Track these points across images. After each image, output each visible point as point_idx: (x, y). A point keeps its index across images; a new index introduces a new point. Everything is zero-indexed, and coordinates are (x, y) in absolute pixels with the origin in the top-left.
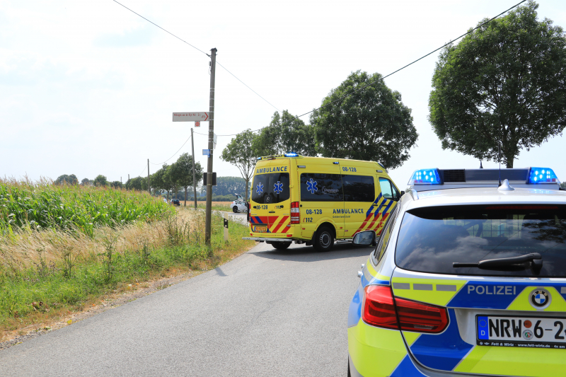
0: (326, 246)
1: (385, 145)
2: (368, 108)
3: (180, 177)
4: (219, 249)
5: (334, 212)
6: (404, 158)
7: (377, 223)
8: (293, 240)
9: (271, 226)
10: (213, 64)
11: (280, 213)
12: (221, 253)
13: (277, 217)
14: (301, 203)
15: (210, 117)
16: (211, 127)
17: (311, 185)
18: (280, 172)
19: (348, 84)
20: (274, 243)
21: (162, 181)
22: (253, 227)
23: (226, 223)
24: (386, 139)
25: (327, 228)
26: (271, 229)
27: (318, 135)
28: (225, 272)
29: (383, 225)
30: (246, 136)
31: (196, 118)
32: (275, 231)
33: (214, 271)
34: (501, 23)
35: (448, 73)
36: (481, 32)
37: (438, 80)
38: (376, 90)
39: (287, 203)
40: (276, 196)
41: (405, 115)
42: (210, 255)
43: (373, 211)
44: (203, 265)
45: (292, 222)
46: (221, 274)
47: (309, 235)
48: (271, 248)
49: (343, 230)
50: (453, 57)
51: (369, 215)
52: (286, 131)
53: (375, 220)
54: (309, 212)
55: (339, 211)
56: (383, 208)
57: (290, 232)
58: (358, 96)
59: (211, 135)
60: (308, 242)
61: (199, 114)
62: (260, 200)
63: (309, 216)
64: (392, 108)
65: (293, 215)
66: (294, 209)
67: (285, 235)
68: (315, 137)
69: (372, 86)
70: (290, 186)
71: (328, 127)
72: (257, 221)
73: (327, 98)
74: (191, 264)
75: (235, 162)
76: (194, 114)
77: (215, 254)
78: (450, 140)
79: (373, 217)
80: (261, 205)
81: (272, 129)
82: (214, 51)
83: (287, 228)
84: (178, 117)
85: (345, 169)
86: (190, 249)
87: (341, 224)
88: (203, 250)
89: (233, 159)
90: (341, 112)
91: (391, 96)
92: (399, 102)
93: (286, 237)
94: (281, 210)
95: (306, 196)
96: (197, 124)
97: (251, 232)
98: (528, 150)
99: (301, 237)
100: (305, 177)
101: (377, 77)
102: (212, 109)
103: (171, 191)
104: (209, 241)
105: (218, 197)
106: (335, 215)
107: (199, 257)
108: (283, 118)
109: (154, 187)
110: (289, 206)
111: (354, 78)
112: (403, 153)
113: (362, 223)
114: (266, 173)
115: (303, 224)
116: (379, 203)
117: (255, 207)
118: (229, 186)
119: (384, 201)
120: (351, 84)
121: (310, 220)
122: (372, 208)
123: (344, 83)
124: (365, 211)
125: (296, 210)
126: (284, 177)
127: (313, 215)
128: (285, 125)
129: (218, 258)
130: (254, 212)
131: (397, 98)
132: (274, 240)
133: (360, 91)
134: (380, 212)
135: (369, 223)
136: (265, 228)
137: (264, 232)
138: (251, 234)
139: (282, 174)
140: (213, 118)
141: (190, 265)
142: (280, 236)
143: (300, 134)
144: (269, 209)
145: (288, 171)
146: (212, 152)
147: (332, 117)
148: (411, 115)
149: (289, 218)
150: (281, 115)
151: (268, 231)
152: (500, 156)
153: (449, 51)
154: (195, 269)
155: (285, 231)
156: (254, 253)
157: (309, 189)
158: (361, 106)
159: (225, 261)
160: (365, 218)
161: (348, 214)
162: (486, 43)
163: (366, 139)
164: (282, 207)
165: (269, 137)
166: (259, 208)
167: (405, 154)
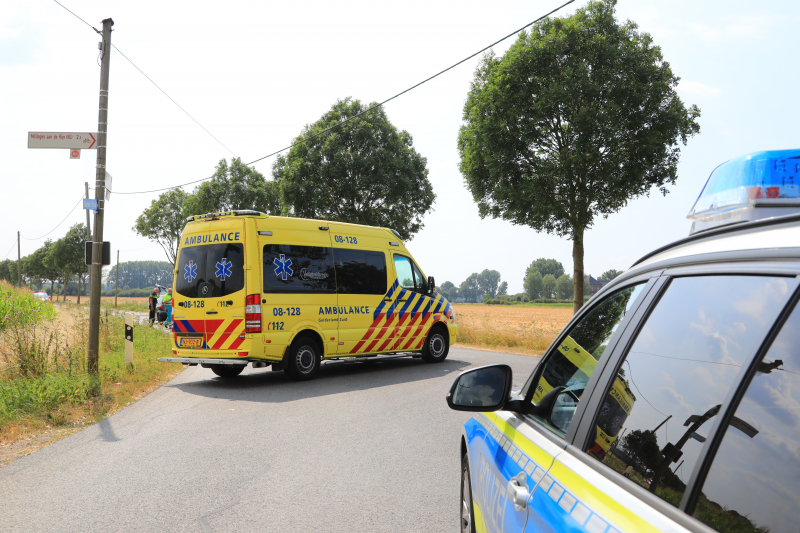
0: (308, 369)
1: (386, 211)
2: (363, 154)
3: (71, 260)
4: (114, 380)
5: (321, 311)
6: (415, 228)
7: (390, 329)
8: (250, 361)
9: (210, 337)
10: (105, 47)
11: (227, 315)
12: (115, 389)
13: (220, 322)
14: (264, 296)
15: (99, 141)
16: (102, 159)
17: (281, 264)
18: (228, 241)
19: (330, 118)
20: (216, 368)
21: (42, 266)
22: (179, 338)
23: (129, 333)
24: (387, 202)
25: (309, 340)
26: (211, 343)
27: (287, 194)
28: (117, 432)
29: (401, 333)
30: (174, 198)
31: (72, 142)
32: (217, 346)
33: (94, 430)
34: (569, 25)
35: (491, 98)
36: (538, 37)
37: (475, 108)
38: (374, 127)
39: (238, 297)
40: (219, 285)
41: (416, 167)
42: (94, 392)
43: (385, 310)
44: (78, 415)
45: (248, 330)
46: (109, 436)
47: (277, 352)
48: (210, 375)
49: (335, 343)
50: (497, 74)
51: (377, 316)
52: (238, 189)
53: (387, 324)
54: (278, 312)
55: (328, 311)
56: (401, 305)
57: (244, 347)
58: (347, 137)
59: (101, 174)
60: (276, 365)
61: (78, 135)
62: (190, 291)
63: (278, 319)
64: (397, 156)
65: (249, 317)
66: (251, 306)
67: (235, 353)
68: (282, 197)
69: (369, 121)
70: (245, 267)
71: (300, 181)
72: (185, 329)
73: (299, 139)
74: (52, 414)
75: (157, 237)
76: (69, 136)
77: (104, 391)
78: (491, 202)
79: (384, 320)
80: (192, 300)
81: (215, 186)
82: (108, 23)
83: (240, 341)
84: (37, 140)
85: (339, 239)
86: (53, 383)
87: (332, 333)
88: (80, 384)
89: (152, 232)
90: (320, 159)
91: (397, 138)
92: (410, 148)
93: (237, 356)
94: (229, 309)
95: (273, 285)
96: (75, 154)
97: (175, 348)
98: (606, 217)
99: (263, 356)
100: (270, 251)
101: (376, 108)
102: (103, 126)
103: (57, 281)
104: (96, 367)
105: (133, 290)
106: (322, 316)
107: (71, 399)
108: (232, 169)
109: (30, 275)
110: (242, 301)
111: (341, 110)
112: (414, 221)
113: (366, 331)
114: (202, 243)
115: (267, 334)
116: (394, 297)
117: (181, 304)
118: (149, 275)
119: (402, 294)
120: (337, 118)
121: (279, 326)
122: (382, 304)
123: (326, 115)
124: (372, 310)
125: (255, 309)
126: (234, 251)
127: (285, 318)
128: (234, 181)
129: (109, 398)
130: (179, 313)
131: (406, 141)
132: (216, 362)
133: (350, 129)
134: (395, 311)
135: (378, 330)
136: (200, 341)
137: (198, 348)
138: (175, 352)
139: (231, 247)
140: (105, 144)
141: (50, 417)
142: (226, 355)
143: (258, 194)
144: (208, 308)
145: (241, 240)
146: (102, 205)
147: (307, 166)
148: (427, 167)
149: (243, 322)
150: (229, 164)
151: (205, 346)
152: (566, 225)
153: (491, 66)
154: (60, 423)
155: (234, 346)
156: (179, 386)
157: (278, 271)
158: (352, 151)
159: (122, 404)
160: (372, 321)
161: (343, 316)
162: (547, 54)
163: (359, 201)
164: (230, 303)
165: (210, 197)
166: (188, 305)
167: (416, 223)
